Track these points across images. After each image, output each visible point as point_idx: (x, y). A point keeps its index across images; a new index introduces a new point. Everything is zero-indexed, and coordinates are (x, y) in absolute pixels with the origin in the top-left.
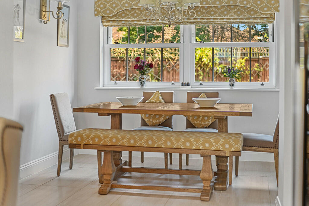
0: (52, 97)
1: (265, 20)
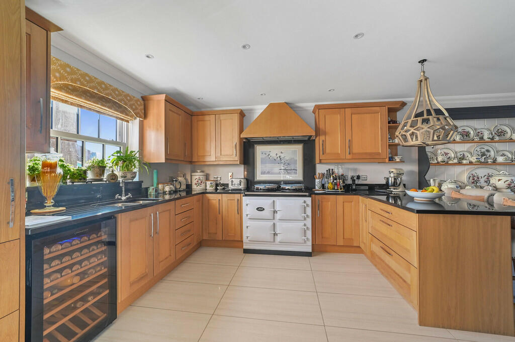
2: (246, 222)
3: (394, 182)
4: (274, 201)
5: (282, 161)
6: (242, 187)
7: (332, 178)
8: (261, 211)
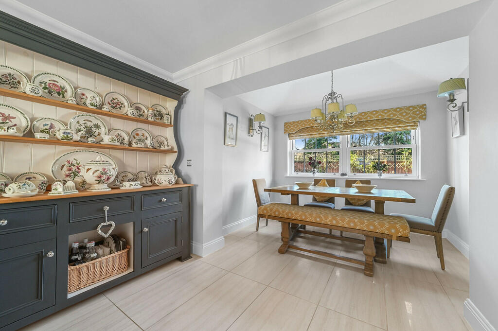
0: (254, 181)
1: (409, 127)
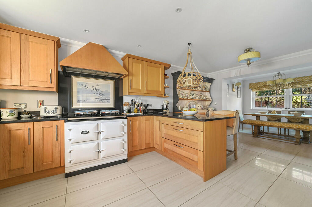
2: (67, 146)
3: (166, 108)
4: (98, 124)
5: (98, 92)
6: (59, 113)
7: (136, 105)
8: (86, 134)
